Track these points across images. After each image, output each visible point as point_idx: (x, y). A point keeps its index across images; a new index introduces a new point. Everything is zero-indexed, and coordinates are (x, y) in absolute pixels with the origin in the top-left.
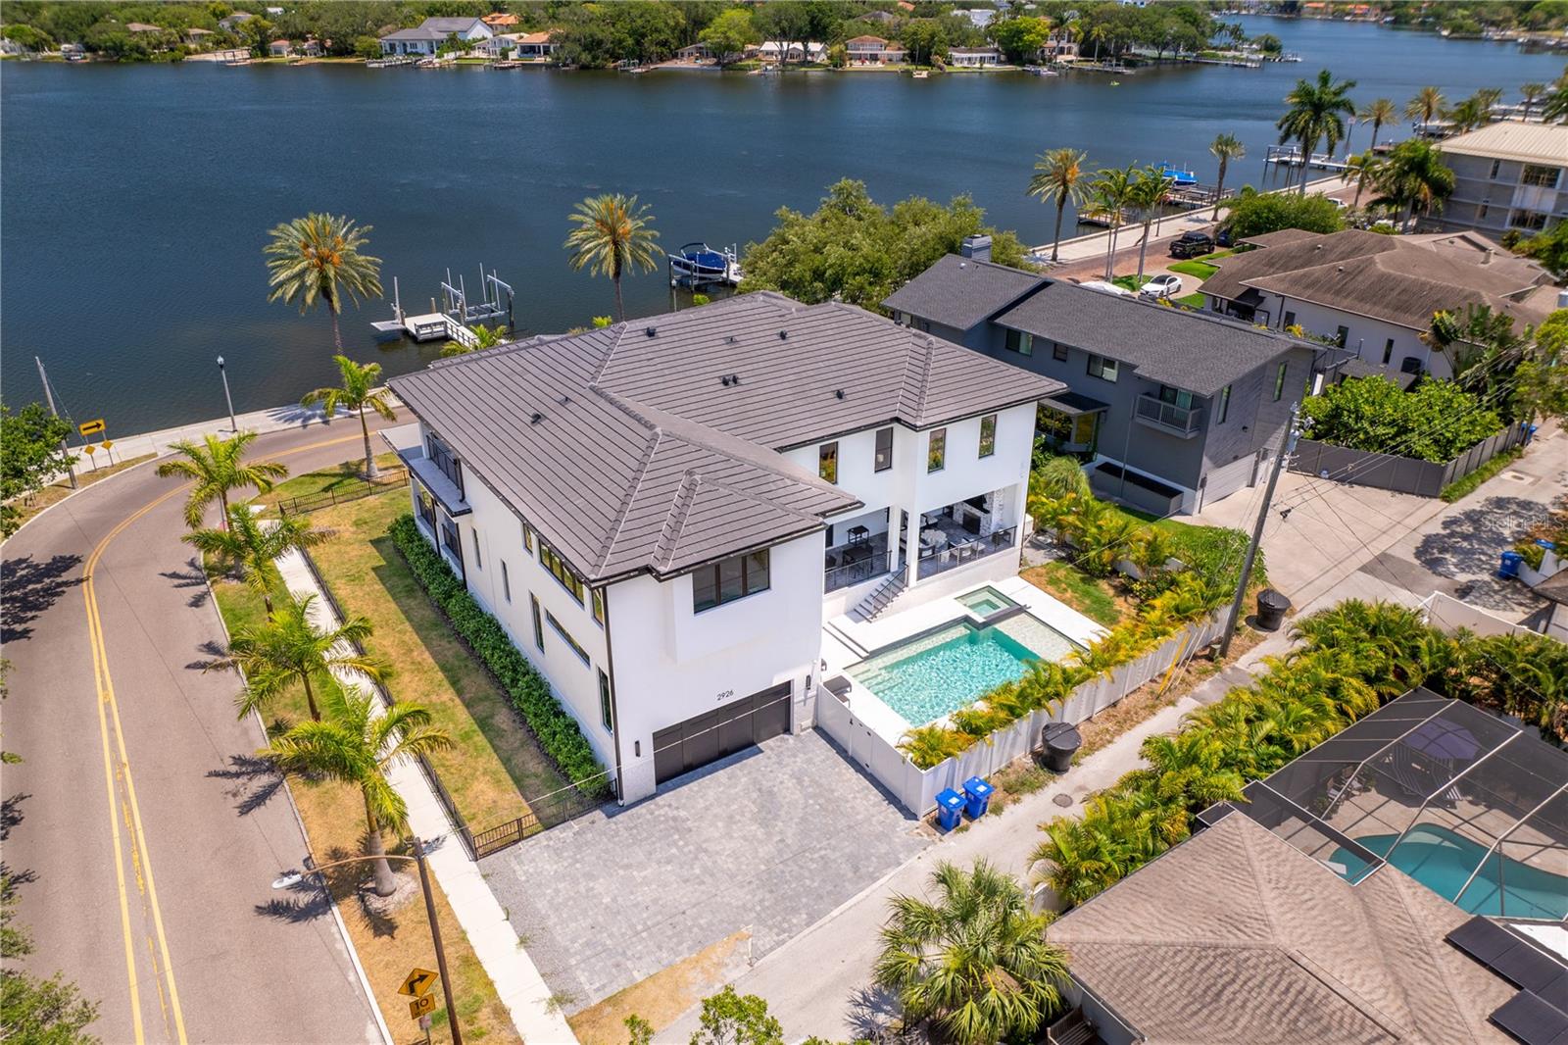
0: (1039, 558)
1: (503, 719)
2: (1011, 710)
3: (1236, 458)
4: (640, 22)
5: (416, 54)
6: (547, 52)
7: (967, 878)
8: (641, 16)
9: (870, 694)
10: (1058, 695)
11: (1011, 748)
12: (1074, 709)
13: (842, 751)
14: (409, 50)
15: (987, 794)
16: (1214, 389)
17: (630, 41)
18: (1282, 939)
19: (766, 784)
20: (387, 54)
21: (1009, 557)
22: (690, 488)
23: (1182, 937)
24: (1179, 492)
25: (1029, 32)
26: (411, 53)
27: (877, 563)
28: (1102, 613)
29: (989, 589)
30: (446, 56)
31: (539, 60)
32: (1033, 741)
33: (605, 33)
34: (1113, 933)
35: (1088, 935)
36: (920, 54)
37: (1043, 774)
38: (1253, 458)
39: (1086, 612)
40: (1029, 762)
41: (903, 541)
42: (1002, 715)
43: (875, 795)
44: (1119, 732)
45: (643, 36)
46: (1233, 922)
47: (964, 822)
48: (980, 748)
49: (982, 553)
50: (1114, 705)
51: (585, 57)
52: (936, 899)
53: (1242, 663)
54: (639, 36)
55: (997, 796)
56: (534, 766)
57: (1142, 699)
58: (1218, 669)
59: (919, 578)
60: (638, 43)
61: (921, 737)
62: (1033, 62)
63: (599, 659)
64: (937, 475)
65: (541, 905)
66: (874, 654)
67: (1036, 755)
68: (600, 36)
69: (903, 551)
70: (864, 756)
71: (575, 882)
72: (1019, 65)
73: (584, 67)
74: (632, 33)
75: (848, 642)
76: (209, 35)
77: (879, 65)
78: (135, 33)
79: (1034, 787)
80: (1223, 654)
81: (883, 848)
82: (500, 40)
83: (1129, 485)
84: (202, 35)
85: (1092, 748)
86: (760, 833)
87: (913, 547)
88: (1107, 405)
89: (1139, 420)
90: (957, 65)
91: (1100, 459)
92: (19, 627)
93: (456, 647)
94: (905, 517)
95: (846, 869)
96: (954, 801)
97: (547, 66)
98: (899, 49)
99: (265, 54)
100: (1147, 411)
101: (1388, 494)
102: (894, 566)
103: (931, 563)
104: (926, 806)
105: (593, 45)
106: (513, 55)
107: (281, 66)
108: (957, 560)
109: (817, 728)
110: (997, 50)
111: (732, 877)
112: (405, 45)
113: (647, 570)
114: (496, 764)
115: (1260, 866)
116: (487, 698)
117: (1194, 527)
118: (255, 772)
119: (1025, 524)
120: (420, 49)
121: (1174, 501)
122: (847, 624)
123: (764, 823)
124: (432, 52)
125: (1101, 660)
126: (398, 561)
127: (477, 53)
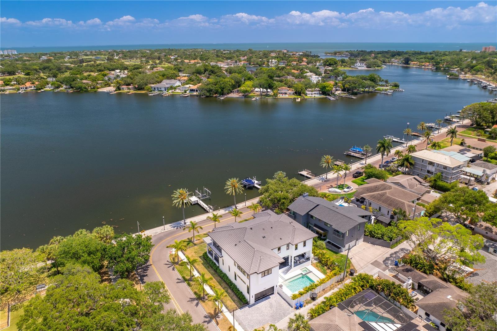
0: (315, 262)
1: (229, 291)
2: (307, 291)
3: (351, 241)
4: (222, 85)
5: (161, 91)
6: (197, 91)
7: (298, 315)
8: (223, 83)
9: (286, 287)
10: (314, 288)
11: (307, 297)
12: (317, 291)
13: (282, 297)
14: (159, 89)
15: (303, 304)
16: (345, 232)
17: (220, 90)
18: (337, 323)
19: (271, 302)
20: (153, 91)
21: (310, 262)
22: (261, 259)
23: (325, 323)
24: (341, 248)
25: (328, 87)
26: (160, 91)
27: (287, 264)
28: (325, 273)
29: (306, 268)
30: (169, 91)
31: (195, 93)
32: (311, 296)
33: (213, 88)
34: (316, 322)
35: (313, 323)
36: (298, 93)
37: (312, 301)
38: (355, 240)
39: (322, 272)
40: (310, 299)
41: (291, 259)
42: (305, 292)
43: (287, 304)
44: (324, 294)
45: (223, 88)
46: (332, 321)
47: (300, 308)
48: (302, 297)
49: (305, 262)
50: (324, 290)
51: (208, 94)
52: (294, 318)
53: (346, 282)
54: (223, 89)
55: (305, 304)
56: (236, 299)
57: (329, 288)
58: (342, 283)
59: (294, 267)
60: (222, 90)
61: (293, 295)
62: (329, 95)
63: (248, 283)
64: (297, 250)
65: (241, 319)
66: (286, 280)
67: (311, 298)
68: (212, 88)
69: (291, 261)
70: (285, 298)
71: (245, 316)
72: (325, 95)
73: (207, 97)
74: (220, 88)
75: (282, 278)
76: (103, 83)
77: (287, 96)
78: (84, 83)
79: (310, 303)
80: (343, 281)
81: (288, 312)
82: (184, 87)
83: (332, 246)
84: (101, 83)
85: (320, 297)
86: (270, 309)
87: (293, 260)
88: (327, 231)
89: (333, 235)
90: (308, 96)
91: (328, 240)
92: (145, 274)
93: (219, 278)
94: (291, 257)
95: (283, 315)
96: (298, 305)
97: (197, 96)
98: (293, 91)
99: (120, 89)
100: (334, 233)
101: (381, 247)
102: (290, 264)
103: (296, 264)
104: (294, 306)
105: (210, 91)
106: (188, 92)
107: (124, 93)
108: (300, 263)
109: (278, 293)
110: (319, 91)
111: (267, 316)
112: (158, 88)
113: (256, 272)
114: (230, 299)
115: (337, 314)
116: (226, 287)
117: (343, 255)
118: (194, 300)
119: (312, 255)
120: (162, 89)
121: (340, 250)
122: (282, 275)
123: (271, 308)
124: (166, 90)
125: (322, 282)
126: (205, 261)
127: (177, 91)
